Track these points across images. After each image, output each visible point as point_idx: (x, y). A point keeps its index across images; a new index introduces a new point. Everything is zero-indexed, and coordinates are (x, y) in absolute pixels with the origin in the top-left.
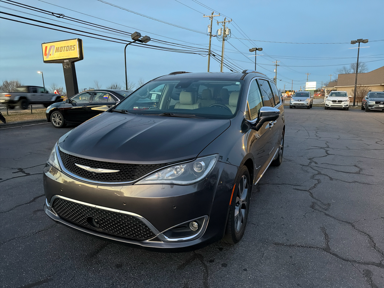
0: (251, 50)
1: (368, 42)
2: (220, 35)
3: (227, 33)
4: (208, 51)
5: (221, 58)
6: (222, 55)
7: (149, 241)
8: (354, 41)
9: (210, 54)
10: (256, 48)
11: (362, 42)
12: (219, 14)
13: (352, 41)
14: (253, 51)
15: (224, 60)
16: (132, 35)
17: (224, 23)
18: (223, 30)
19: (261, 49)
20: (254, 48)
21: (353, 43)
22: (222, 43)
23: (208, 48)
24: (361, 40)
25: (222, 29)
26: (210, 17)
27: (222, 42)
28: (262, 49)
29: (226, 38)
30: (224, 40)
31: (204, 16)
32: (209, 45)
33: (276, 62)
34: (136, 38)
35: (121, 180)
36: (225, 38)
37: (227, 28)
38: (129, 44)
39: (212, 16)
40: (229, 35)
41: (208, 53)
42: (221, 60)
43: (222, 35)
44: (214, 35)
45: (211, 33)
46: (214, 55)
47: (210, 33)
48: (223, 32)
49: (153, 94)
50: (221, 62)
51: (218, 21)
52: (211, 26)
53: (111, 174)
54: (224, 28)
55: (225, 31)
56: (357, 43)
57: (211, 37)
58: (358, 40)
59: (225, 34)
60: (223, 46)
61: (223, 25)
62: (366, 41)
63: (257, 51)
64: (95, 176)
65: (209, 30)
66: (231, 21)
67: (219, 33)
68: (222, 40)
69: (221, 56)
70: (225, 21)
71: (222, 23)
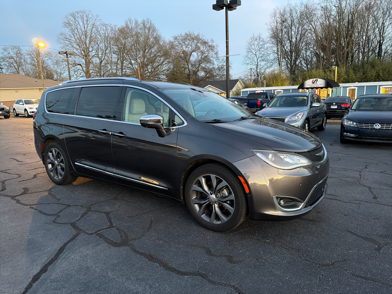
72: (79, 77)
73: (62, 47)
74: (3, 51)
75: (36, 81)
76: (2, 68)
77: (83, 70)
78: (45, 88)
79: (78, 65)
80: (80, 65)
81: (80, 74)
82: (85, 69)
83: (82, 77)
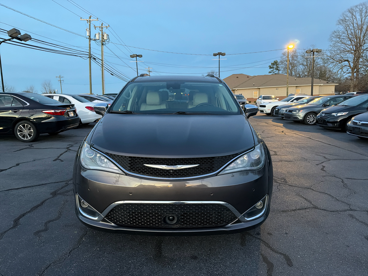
0: (132, 56)
1: (225, 55)
2: (98, 39)
3: (105, 38)
4: (88, 54)
5: (101, 61)
6: (102, 58)
7: (231, 224)
8: (215, 54)
9: (90, 57)
10: (137, 55)
11: (222, 55)
12: (98, 19)
13: (214, 54)
14: (134, 57)
15: (105, 64)
16: (9, 32)
17: (101, 28)
18: (101, 34)
19: (140, 56)
20: (135, 55)
21: (215, 55)
22: (101, 48)
23: (88, 51)
24: (221, 53)
25: (99, 33)
26: (88, 21)
27: (101, 46)
28: (142, 56)
29: (105, 43)
30: (103, 45)
31: (81, 18)
32: (88, 49)
33: (148, 69)
34: (14, 35)
35: (202, 173)
36: (103, 43)
37: (105, 33)
38: (3, 42)
39: (90, 20)
40: (108, 41)
41: (88, 56)
42: (101, 64)
43: (101, 39)
44: (93, 39)
45: (90, 36)
46: (95, 59)
47: (88, 37)
48: (101, 36)
49: (54, 96)
50: (101, 66)
51: (95, 26)
52: (90, 29)
53: (191, 169)
54: (102, 33)
55: (103, 36)
56: (217, 56)
57: (90, 41)
58: (218, 53)
59: (104, 39)
60: (102, 50)
61: (100, 29)
62: (224, 54)
63: (137, 57)
64: (173, 173)
65: (88, 34)
66: (108, 26)
67: (97, 37)
68: (101, 44)
69: (101, 60)
70: (102, 26)
71: (99, 28)
72: (346, 74)
73: (332, 44)
74: (283, 55)
75: (295, 80)
76: (280, 70)
77: (350, 66)
78: (289, 86)
79: (345, 61)
80: (348, 61)
81: (347, 70)
82: (352, 65)
83: (349, 73)
